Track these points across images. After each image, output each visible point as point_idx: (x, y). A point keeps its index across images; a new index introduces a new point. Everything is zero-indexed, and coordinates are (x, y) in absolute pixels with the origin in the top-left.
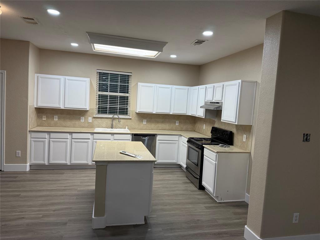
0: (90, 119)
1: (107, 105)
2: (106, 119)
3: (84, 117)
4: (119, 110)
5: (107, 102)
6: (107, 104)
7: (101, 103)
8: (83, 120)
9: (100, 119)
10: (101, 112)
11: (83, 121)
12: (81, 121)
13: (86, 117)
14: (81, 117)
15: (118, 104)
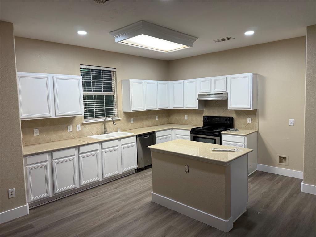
0: (79, 127)
1: (93, 108)
2: (96, 124)
3: (71, 126)
4: (106, 111)
5: (93, 104)
6: (93, 105)
7: (88, 106)
8: (70, 129)
9: (89, 125)
10: (89, 116)
11: (71, 131)
12: (69, 131)
13: (74, 125)
14: (68, 126)
15: (105, 104)
